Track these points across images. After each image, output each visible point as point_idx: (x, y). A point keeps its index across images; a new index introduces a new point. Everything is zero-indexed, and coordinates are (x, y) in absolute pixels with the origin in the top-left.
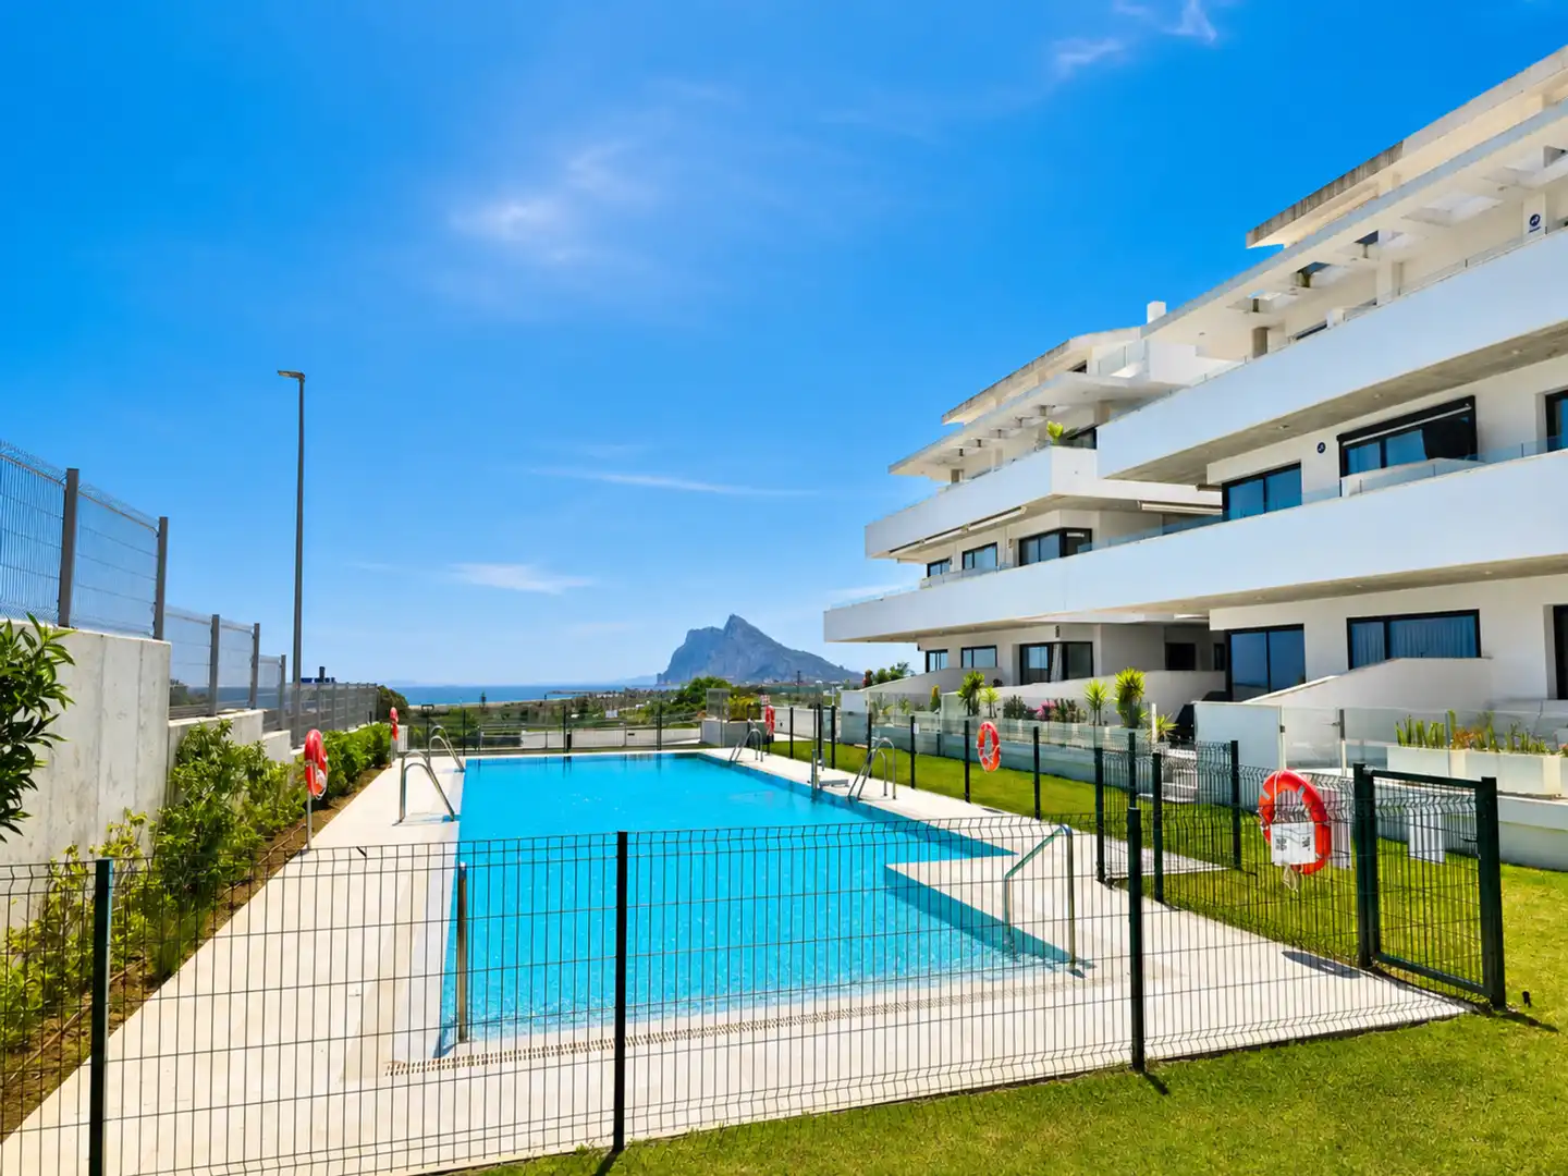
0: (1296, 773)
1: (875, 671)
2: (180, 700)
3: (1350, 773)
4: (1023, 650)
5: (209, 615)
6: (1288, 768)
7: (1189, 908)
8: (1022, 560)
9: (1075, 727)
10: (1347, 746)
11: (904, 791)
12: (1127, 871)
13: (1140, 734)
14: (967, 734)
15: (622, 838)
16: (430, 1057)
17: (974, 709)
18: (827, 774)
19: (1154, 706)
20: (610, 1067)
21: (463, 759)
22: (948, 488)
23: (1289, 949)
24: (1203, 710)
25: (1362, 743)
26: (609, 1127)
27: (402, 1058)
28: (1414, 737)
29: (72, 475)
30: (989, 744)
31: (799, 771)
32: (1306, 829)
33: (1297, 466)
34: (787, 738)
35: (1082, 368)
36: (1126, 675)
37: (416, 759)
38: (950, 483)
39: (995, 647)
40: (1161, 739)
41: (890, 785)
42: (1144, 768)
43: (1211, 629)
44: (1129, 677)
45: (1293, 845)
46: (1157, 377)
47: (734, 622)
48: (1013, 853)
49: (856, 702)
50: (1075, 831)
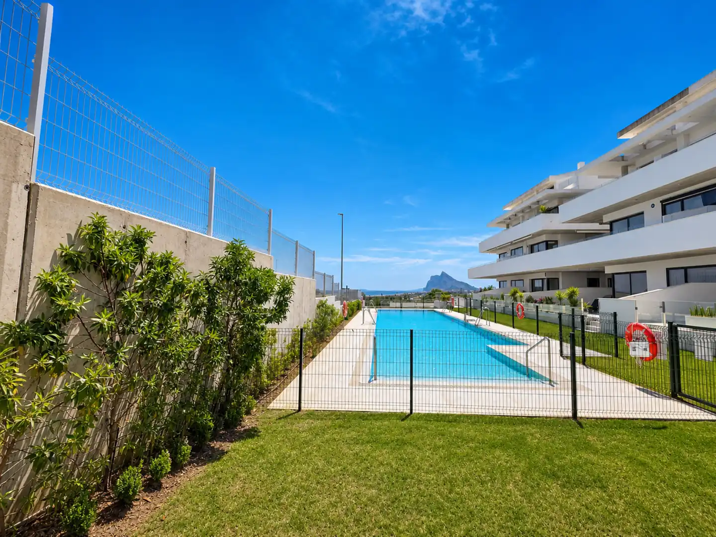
0: (642, 324)
1: (483, 288)
2: (318, 293)
3: (667, 325)
4: (533, 281)
5: (324, 273)
6: (639, 322)
7: (595, 368)
8: (532, 252)
9: (551, 306)
10: (666, 315)
11: (492, 324)
12: (570, 354)
13: (576, 309)
14: (513, 307)
15: (412, 331)
16: (367, 383)
17: (515, 299)
18: (468, 317)
19: (582, 299)
20: (409, 391)
21: (377, 309)
22: (505, 230)
23: (638, 386)
24: (601, 301)
25: (674, 315)
26: (409, 407)
27: (361, 382)
28: (698, 312)
29: (297, 241)
30: (520, 310)
31: (460, 316)
32: (646, 344)
33: (642, 213)
34: (457, 307)
35: (552, 188)
36: (571, 289)
37: (366, 308)
38: (506, 229)
39: (523, 280)
40: (585, 310)
41: (488, 322)
42: (578, 320)
43: (606, 273)
44: (572, 290)
45: (639, 350)
46: (582, 187)
47: (443, 274)
48: (527, 345)
49: (478, 297)
50: (550, 339)
